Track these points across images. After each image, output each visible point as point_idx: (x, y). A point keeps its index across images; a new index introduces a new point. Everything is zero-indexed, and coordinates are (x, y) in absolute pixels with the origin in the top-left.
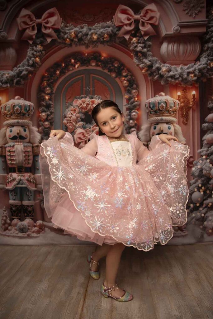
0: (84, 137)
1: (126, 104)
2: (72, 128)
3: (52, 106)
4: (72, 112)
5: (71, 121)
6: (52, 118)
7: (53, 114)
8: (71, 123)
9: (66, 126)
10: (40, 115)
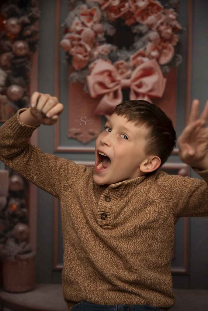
0: (113, 81)
2: (83, 58)
4: (84, 19)
5: (82, 42)
6: (34, 33)
7: (37, 23)
8: (81, 46)
9: (68, 53)
10: (3, 24)
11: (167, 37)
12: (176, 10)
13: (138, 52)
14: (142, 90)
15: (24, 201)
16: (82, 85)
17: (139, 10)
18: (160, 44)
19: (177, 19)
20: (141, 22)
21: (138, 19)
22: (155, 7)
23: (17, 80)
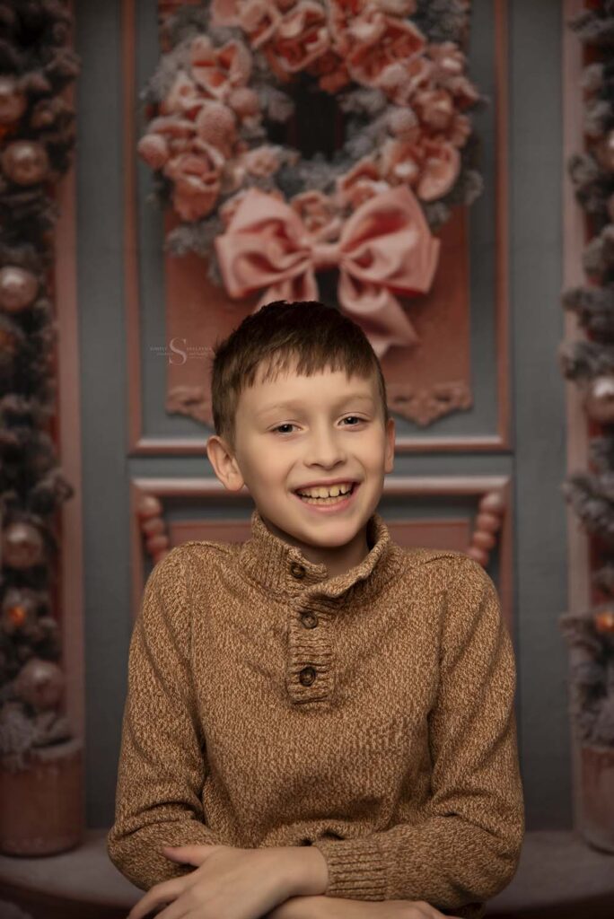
0: (290, 249)
1: (582, 12)
2: (203, 188)
3: (58, 28)
4: (202, 76)
5: (200, 142)
6: (64, 119)
7: (70, 90)
8: (197, 151)
9: (159, 174)
11: (439, 121)
12: (462, 45)
13: (358, 166)
14: (373, 274)
15: (45, 597)
16: (202, 264)
17: (357, 49)
18: (418, 143)
19: (466, 71)
20: (363, 80)
21: (357, 73)
22: (403, 39)
23: (17, 253)
